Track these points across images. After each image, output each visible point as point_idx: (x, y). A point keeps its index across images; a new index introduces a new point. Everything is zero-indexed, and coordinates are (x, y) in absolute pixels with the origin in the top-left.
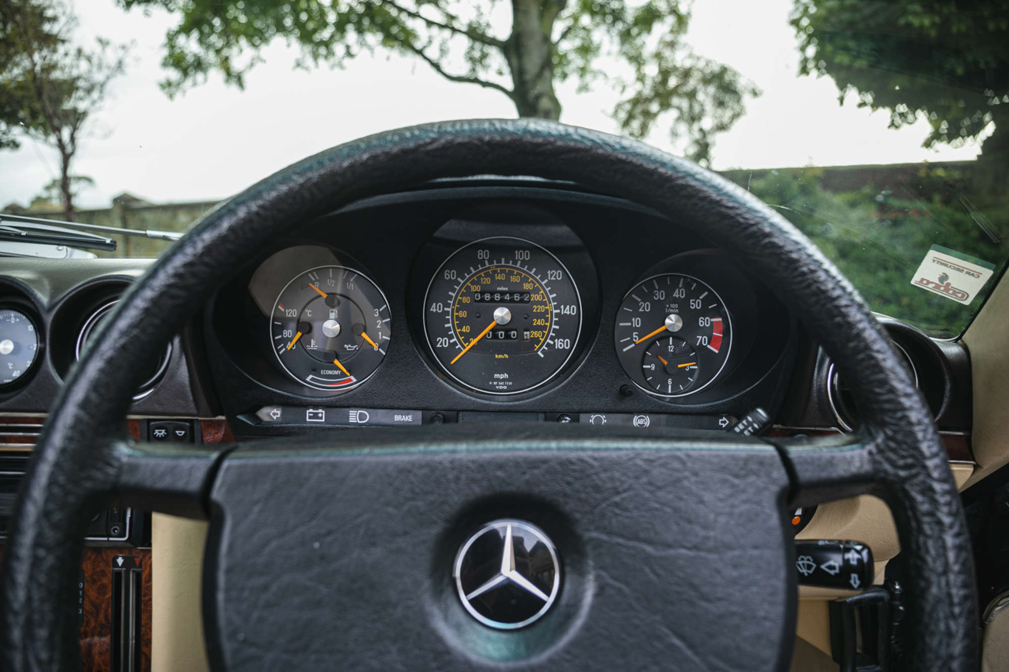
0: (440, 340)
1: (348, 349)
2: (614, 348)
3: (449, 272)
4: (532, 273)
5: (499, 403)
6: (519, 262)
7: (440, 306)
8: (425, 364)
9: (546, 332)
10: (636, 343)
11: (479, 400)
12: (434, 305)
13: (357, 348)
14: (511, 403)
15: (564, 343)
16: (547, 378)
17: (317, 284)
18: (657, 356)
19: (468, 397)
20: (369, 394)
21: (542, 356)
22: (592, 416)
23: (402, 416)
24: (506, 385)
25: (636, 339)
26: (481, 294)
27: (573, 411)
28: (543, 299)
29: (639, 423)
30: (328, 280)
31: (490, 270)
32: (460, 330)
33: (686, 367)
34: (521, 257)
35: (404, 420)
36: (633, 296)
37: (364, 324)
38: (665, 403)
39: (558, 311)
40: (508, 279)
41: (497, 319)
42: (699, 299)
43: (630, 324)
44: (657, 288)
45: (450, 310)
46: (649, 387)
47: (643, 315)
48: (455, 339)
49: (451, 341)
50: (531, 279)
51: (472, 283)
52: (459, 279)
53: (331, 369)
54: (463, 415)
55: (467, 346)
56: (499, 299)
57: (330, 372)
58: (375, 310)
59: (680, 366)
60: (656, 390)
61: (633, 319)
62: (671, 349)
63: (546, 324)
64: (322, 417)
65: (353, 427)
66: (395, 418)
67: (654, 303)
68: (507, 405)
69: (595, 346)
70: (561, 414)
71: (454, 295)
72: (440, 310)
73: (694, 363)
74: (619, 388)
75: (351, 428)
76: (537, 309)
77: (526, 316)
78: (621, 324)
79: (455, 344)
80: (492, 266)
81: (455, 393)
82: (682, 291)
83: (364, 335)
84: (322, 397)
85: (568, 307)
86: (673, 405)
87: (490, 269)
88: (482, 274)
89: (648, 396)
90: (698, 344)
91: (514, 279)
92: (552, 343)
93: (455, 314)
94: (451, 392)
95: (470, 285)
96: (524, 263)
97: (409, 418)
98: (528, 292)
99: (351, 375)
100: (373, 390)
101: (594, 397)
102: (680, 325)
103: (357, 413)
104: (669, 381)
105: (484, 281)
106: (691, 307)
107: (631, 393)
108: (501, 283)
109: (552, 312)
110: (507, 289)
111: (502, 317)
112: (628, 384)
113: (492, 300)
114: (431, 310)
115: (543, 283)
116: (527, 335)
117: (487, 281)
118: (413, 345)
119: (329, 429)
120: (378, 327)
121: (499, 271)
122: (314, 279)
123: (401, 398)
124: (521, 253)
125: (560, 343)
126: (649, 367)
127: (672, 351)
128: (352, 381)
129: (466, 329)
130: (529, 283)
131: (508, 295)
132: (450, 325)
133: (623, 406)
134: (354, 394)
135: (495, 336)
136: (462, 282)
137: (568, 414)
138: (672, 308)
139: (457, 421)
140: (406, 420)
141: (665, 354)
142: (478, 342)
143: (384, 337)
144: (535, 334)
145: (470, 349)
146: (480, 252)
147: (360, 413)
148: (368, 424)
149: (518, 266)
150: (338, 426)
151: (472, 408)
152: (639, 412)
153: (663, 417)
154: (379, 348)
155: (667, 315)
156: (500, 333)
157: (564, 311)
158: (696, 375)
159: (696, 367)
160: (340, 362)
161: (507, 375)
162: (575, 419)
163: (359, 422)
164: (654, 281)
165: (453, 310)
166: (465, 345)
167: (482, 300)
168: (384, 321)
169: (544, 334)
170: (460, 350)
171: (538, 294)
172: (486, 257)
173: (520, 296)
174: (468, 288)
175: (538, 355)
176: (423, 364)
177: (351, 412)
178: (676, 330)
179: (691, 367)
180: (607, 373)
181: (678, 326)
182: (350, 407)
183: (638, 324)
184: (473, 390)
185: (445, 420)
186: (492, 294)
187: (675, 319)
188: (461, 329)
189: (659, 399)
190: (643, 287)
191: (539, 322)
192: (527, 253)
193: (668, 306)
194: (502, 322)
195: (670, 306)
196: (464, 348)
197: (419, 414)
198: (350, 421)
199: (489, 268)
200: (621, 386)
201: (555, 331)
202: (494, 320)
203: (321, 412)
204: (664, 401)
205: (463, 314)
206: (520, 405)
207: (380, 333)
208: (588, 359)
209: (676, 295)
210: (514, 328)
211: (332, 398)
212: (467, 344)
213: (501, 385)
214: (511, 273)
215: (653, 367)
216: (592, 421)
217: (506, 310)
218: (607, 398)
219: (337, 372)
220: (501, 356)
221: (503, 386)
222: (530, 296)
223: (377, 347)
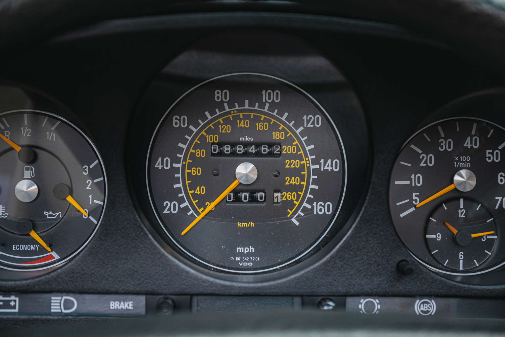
0: (167, 204)
1: (48, 217)
2: (389, 214)
3: (178, 118)
4: (283, 119)
5: (244, 285)
6: (267, 105)
7: (167, 161)
8: (150, 236)
9: (302, 194)
10: (417, 206)
11: (218, 281)
12: (160, 160)
13: (61, 216)
14: (259, 285)
15: (324, 207)
16: (304, 252)
17: (8, 134)
18: (444, 223)
19: (205, 277)
20: (78, 274)
21: (297, 223)
22: (362, 301)
23: (120, 303)
24: (252, 261)
25: (416, 201)
26: (219, 146)
27: (337, 294)
28: (297, 151)
29: (422, 308)
30: (22, 128)
31: (230, 116)
32: (193, 192)
33: (482, 237)
34: (269, 99)
35: (122, 308)
36: (412, 146)
37: (70, 185)
38: (454, 283)
39: (317, 167)
40: (253, 126)
41: (240, 178)
42: (498, 149)
43: (408, 182)
44: (443, 135)
45: (180, 166)
46: (434, 263)
47: (425, 171)
48: (187, 203)
49: (182, 206)
50: (282, 126)
51: (208, 132)
52: (191, 127)
53: (26, 244)
54: (198, 300)
55: (202, 212)
56: (242, 152)
57: (25, 247)
58: (84, 167)
59: (473, 236)
60: (443, 266)
61: (413, 176)
62: (462, 213)
63: (302, 183)
64: (15, 306)
65: (56, 317)
66: (111, 305)
67: (438, 155)
68: (253, 288)
69: (365, 211)
70: (321, 298)
71: (185, 147)
72: (167, 166)
73: (493, 232)
74: (395, 265)
75: (53, 320)
76: (290, 165)
77: (276, 173)
78: (397, 183)
79: (187, 209)
80: (233, 111)
81: (188, 272)
82: (476, 140)
83: (69, 199)
84: (15, 280)
85: (329, 161)
86: (466, 286)
87: (231, 114)
88: (221, 120)
89: (434, 275)
90: (497, 208)
91: (260, 126)
92: (309, 207)
93: (187, 171)
94: (183, 271)
95: (205, 134)
96: (273, 106)
97: (128, 305)
98: (279, 144)
99: (52, 251)
100: (83, 270)
101: (364, 276)
102: (473, 182)
103: (61, 300)
104: (460, 255)
105: (222, 129)
106: (487, 159)
107: (411, 271)
108: (244, 132)
109: (309, 168)
110: (252, 139)
111: (247, 175)
112: (408, 259)
113: (234, 154)
114: (156, 166)
115: (298, 132)
116: (277, 197)
117: (227, 129)
118: (135, 212)
119: (25, 321)
120: (88, 188)
121: (241, 117)
122: (3, 128)
123: (119, 279)
124: (270, 93)
125: (319, 208)
126: (434, 236)
127: (462, 216)
128: (54, 258)
129: (200, 190)
130: (280, 131)
131: (253, 146)
132: (180, 185)
133: (400, 287)
134: (58, 276)
135: (237, 199)
136: (195, 130)
137: (331, 298)
138: (463, 162)
139: (190, 307)
140: (125, 308)
141: (454, 220)
142: (215, 206)
143: (95, 201)
144: (288, 196)
145: (206, 215)
146: (218, 93)
147: (65, 300)
148: (77, 314)
149: (266, 110)
150: (35, 317)
151: (210, 291)
152: (422, 295)
153: (453, 302)
154: (89, 216)
155: (456, 171)
156: (243, 194)
157: (324, 166)
158: (495, 247)
159: (495, 237)
160: (38, 234)
161: (253, 249)
162: (341, 305)
163: (64, 311)
164: (439, 128)
165: (183, 166)
166: (200, 211)
167: (221, 154)
168: (95, 181)
169: (299, 196)
170: (193, 218)
171: (292, 145)
172: (226, 98)
173: (269, 148)
174: (203, 138)
175: (292, 222)
176: (147, 235)
177: (53, 298)
178: (468, 189)
179: (488, 237)
180: (380, 245)
181: (471, 185)
182: (52, 291)
183: (419, 183)
184: (209, 268)
185: (176, 307)
186: (233, 145)
187: (467, 175)
188: (195, 191)
189: (448, 279)
190: (425, 134)
191: (293, 181)
192: (277, 94)
193: (457, 159)
194: (247, 181)
195: (459, 159)
196: (199, 214)
197: (142, 299)
198: (52, 311)
199: (229, 113)
200: (398, 261)
201: (313, 191)
202: (236, 179)
203: (14, 300)
204: (453, 281)
205: (196, 171)
206: (270, 287)
207: (90, 196)
208: (355, 228)
209: (468, 144)
210: (262, 188)
211: (29, 281)
212: (202, 209)
213: (245, 261)
214: (257, 119)
215: (439, 237)
216: (361, 307)
217: (251, 166)
218: (381, 277)
219: (33, 247)
220: (245, 224)
221: (248, 262)
222: (281, 148)
223: (87, 215)
